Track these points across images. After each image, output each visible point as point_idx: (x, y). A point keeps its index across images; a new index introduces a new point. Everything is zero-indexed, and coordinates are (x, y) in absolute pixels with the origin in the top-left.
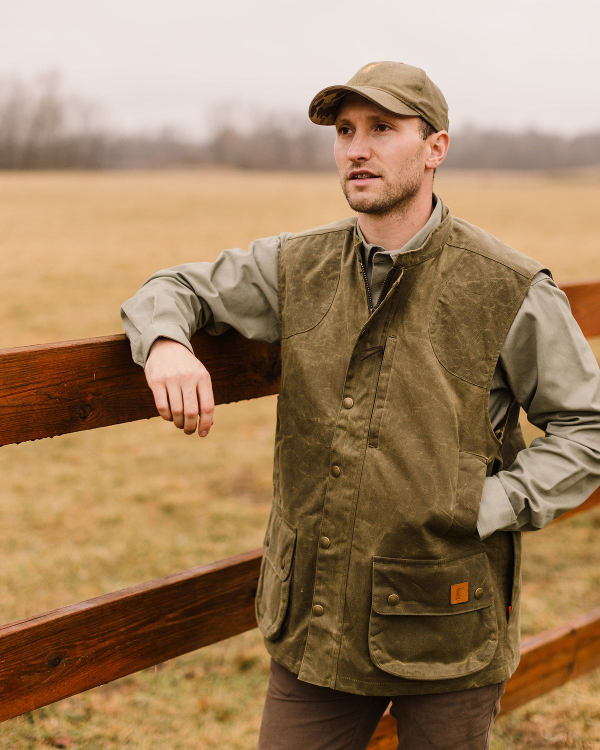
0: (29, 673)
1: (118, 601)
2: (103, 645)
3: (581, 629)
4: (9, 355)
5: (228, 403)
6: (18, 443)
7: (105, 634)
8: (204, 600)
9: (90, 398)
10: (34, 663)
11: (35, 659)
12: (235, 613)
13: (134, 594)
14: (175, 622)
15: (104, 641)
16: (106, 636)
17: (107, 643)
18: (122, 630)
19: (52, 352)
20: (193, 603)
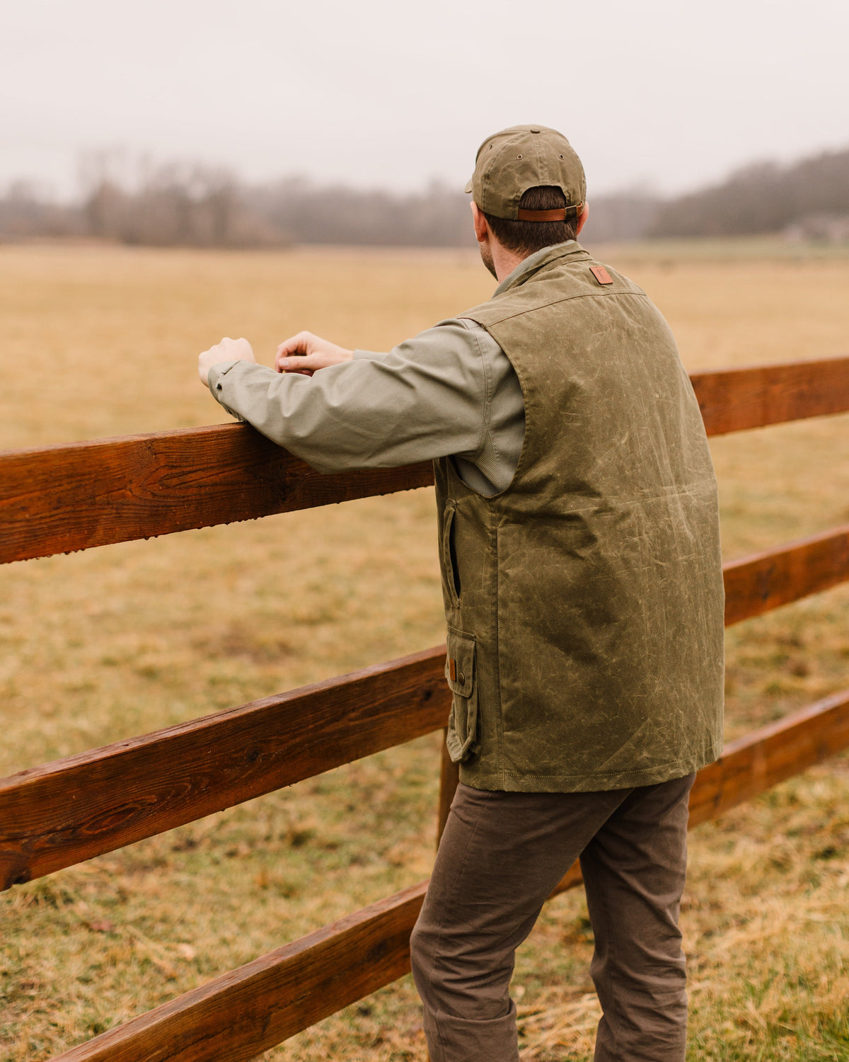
0: (231, 767)
1: (308, 696)
2: (293, 742)
3: (727, 758)
6: (227, 524)
7: (296, 730)
8: (382, 701)
9: (288, 478)
10: (235, 756)
11: (234, 753)
12: (408, 716)
13: (322, 689)
14: (357, 722)
15: (295, 737)
16: (297, 732)
17: (298, 740)
18: (311, 727)
20: (372, 702)
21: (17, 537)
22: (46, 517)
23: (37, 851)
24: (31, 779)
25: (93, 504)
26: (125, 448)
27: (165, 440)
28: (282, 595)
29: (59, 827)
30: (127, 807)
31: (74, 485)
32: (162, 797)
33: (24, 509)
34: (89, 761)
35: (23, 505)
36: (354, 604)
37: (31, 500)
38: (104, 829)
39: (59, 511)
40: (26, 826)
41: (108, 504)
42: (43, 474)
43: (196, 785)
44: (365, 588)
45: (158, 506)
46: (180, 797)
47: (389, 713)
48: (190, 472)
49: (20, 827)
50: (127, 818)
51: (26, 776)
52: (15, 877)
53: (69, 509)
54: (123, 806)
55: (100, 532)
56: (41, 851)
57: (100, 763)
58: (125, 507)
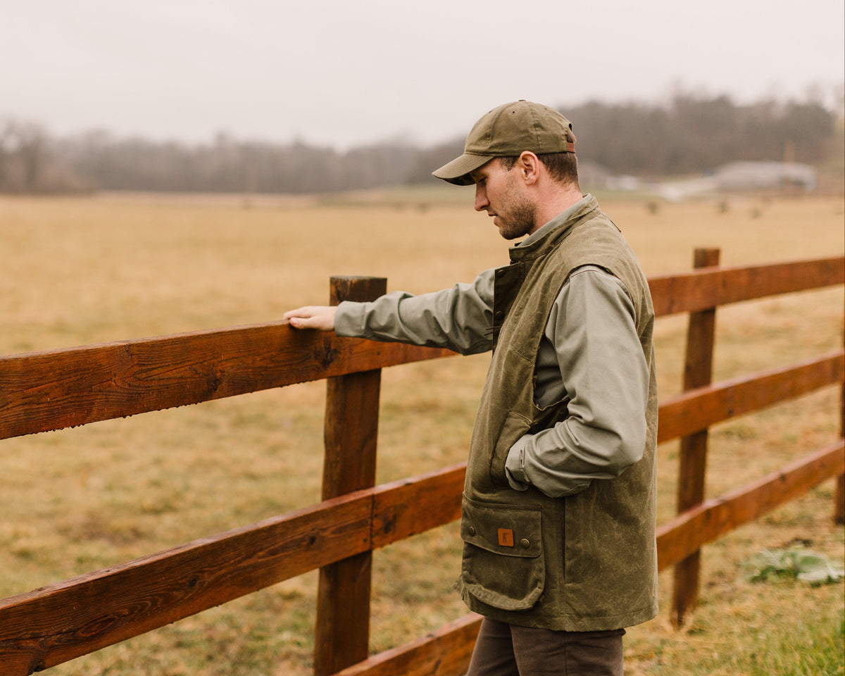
0: (177, 590)
2: (220, 572)
4: (175, 339)
5: (298, 383)
7: (222, 564)
8: (281, 543)
9: (219, 374)
10: (180, 582)
11: (181, 579)
14: (263, 560)
15: (221, 569)
17: (223, 571)
18: (232, 561)
19: (198, 337)
20: (273, 545)
21: (42, 414)
22: (60, 401)
23: (50, 647)
24: (46, 593)
25: (91, 391)
26: (112, 350)
27: (138, 345)
28: (128, 490)
29: (64, 630)
30: (109, 617)
31: (78, 377)
32: (132, 611)
33: (47, 394)
34: (84, 581)
35: (46, 391)
36: (190, 496)
37: (51, 388)
38: (93, 633)
39: (69, 396)
40: (43, 628)
41: (100, 391)
42: (59, 369)
43: (154, 602)
44: (197, 483)
45: (133, 393)
46: (143, 612)
47: (286, 553)
48: (153, 369)
49: (39, 629)
50: (109, 626)
51: (42, 592)
52: (35, 666)
53: (75, 395)
54: (106, 616)
55: (95, 412)
56: (52, 648)
57: (92, 583)
58: (111, 394)
